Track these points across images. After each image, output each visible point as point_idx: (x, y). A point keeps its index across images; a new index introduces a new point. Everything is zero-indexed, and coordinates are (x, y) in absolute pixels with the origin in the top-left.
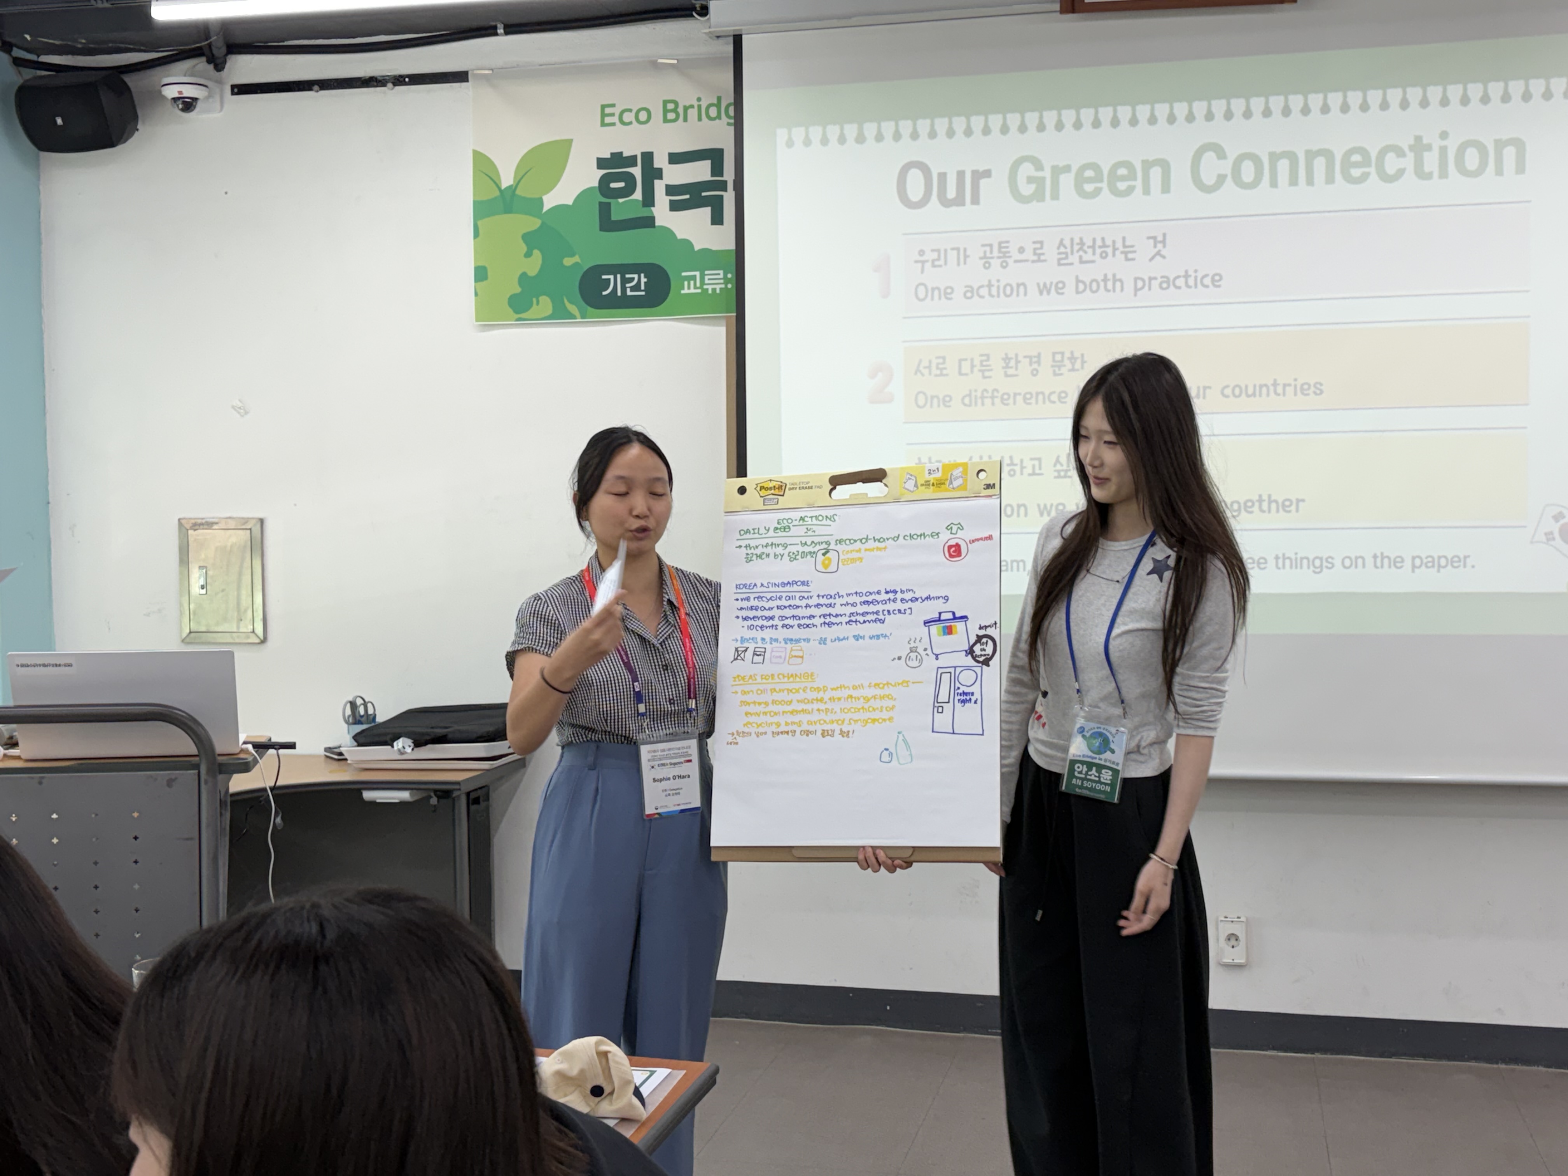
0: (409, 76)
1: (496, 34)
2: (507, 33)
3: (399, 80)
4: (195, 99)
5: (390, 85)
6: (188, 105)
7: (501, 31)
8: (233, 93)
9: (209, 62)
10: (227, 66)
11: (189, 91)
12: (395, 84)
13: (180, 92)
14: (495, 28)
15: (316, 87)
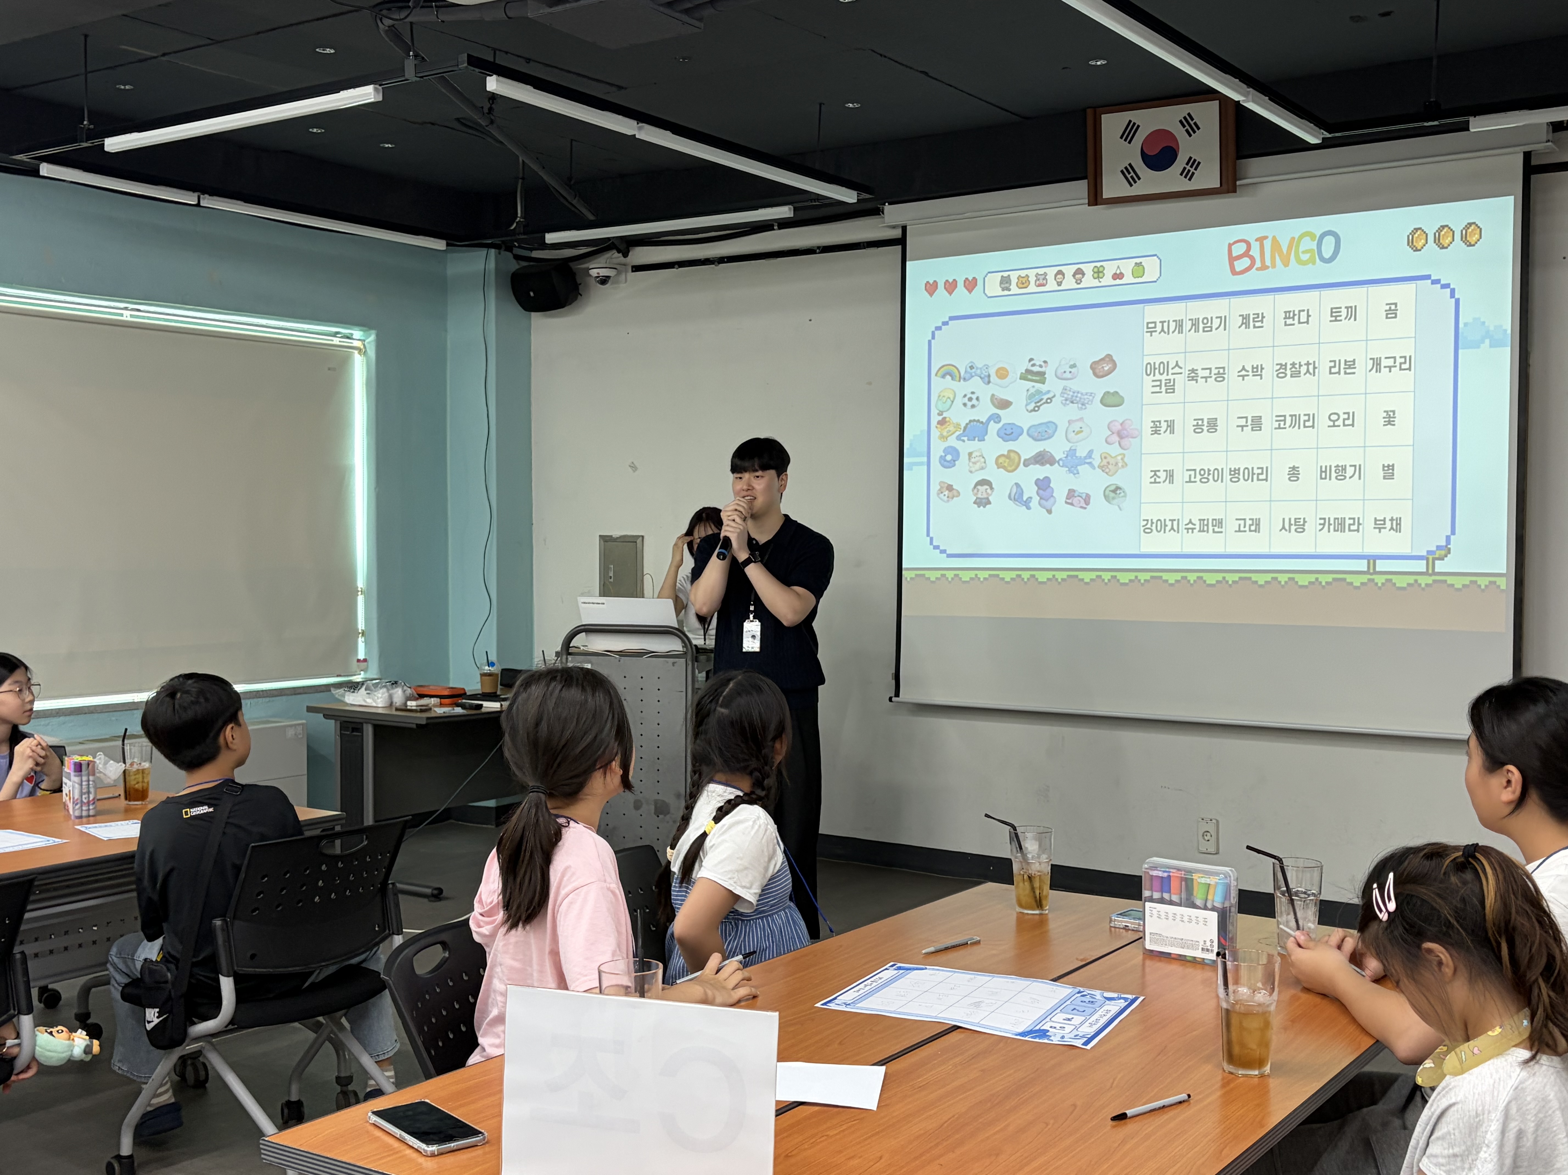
0: (727, 257)
1: (774, 230)
2: (780, 228)
3: (722, 260)
4: (609, 277)
5: (716, 263)
6: (604, 281)
7: (776, 227)
8: (633, 271)
9: (619, 252)
10: (630, 254)
11: (604, 272)
12: (719, 263)
13: (598, 273)
14: (773, 226)
15: (676, 266)
